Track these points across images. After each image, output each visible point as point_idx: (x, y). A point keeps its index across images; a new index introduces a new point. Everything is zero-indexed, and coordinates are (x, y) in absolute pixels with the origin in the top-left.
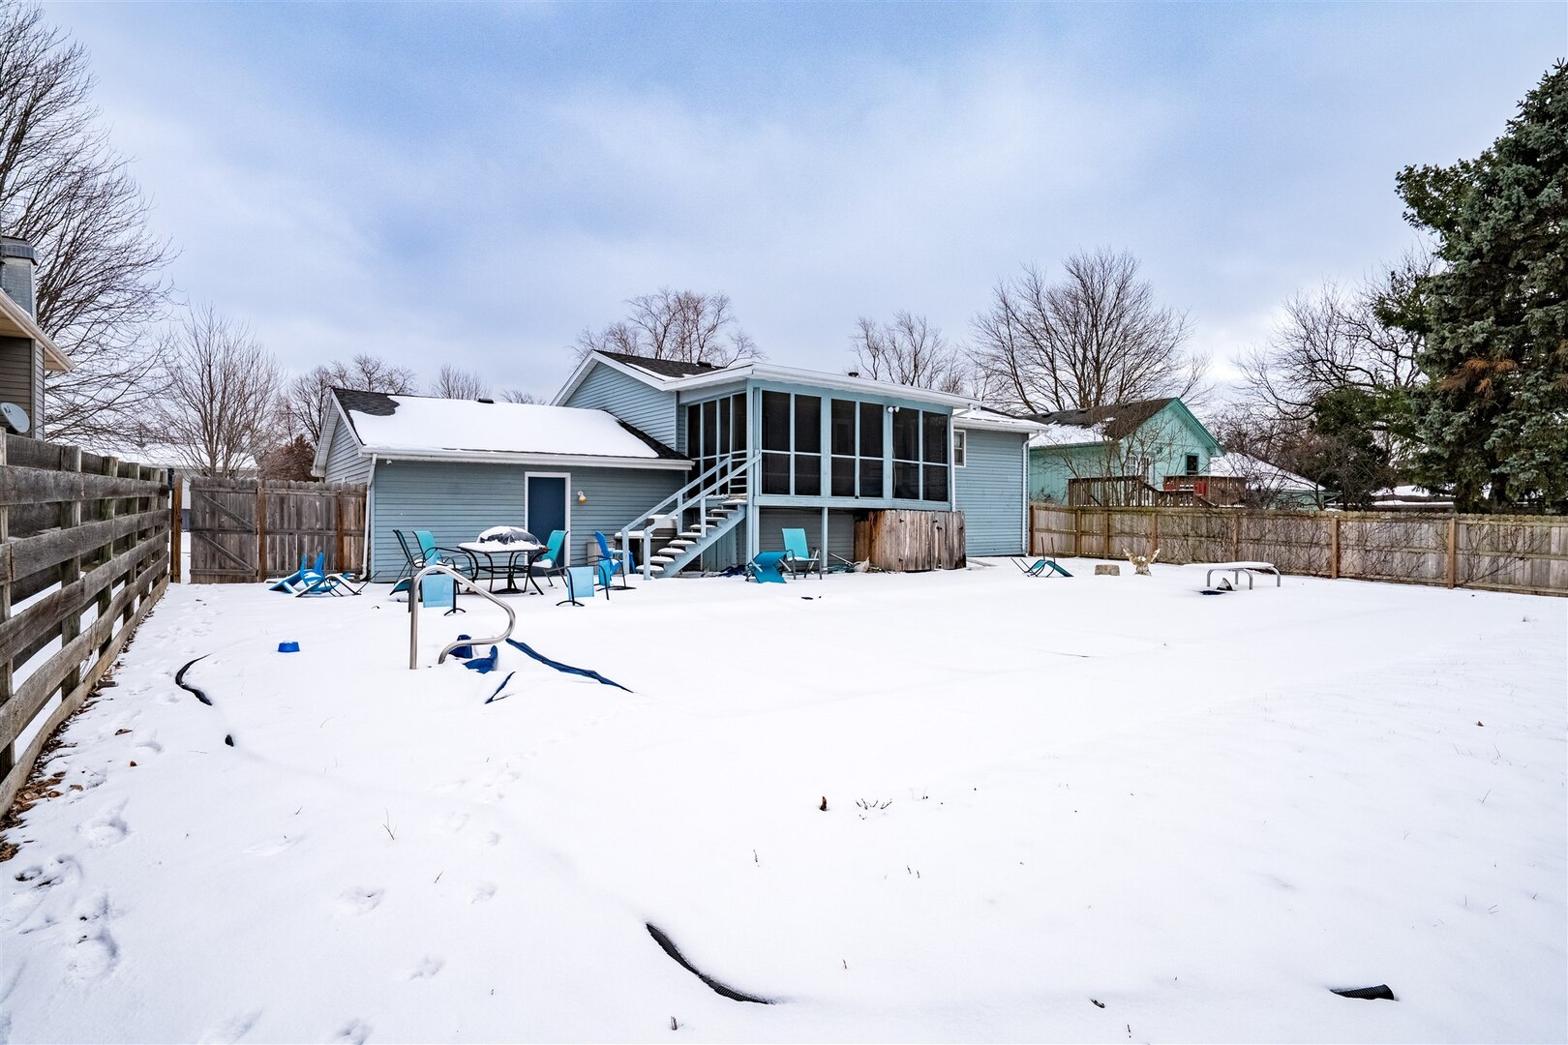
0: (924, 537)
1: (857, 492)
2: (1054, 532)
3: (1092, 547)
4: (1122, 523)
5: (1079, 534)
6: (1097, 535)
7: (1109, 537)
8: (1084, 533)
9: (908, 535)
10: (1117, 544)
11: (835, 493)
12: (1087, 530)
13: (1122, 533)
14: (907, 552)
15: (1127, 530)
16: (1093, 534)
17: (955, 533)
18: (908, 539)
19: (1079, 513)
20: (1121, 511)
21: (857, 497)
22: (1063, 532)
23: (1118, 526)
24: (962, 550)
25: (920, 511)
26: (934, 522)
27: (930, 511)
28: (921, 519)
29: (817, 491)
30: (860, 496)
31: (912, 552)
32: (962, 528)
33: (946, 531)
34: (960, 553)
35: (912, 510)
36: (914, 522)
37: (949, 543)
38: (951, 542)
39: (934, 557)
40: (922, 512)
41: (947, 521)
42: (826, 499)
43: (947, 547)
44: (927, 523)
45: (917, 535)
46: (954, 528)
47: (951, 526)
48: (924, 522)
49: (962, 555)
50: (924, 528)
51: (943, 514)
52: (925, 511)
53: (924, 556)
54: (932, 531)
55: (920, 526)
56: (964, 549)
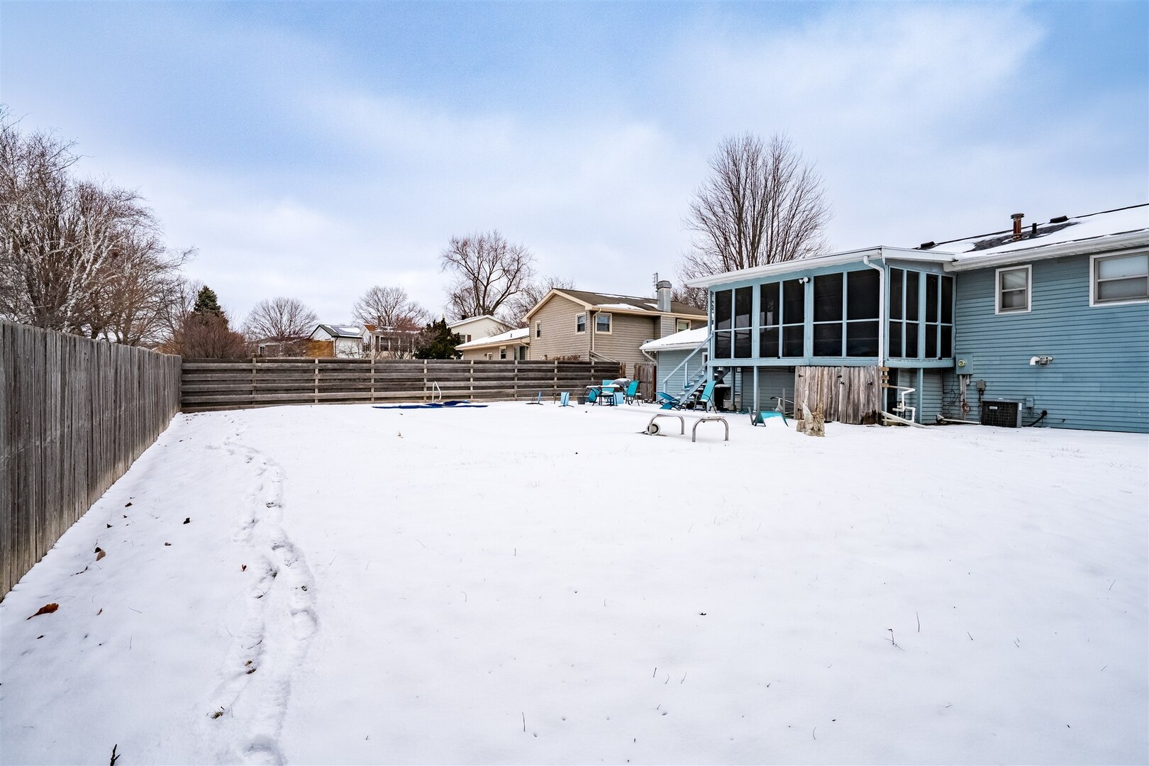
0: (825, 390)
1: (780, 354)
9: (807, 388)
11: (762, 354)
17: (862, 388)
18: (807, 392)
21: (779, 358)
24: (871, 406)
25: (824, 367)
26: (838, 377)
27: (835, 367)
28: (822, 375)
29: (749, 355)
30: (783, 356)
31: (811, 403)
32: (871, 384)
33: (850, 385)
34: (869, 409)
35: (816, 366)
36: (814, 377)
37: (854, 398)
38: (856, 397)
39: (836, 410)
40: (826, 369)
41: (852, 376)
42: (756, 361)
43: (851, 401)
44: (831, 378)
45: (818, 389)
46: (861, 383)
47: (856, 381)
48: (826, 377)
49: (871, 411)
50: (826, 383)
51: (852, 369)
52: (829, 367)
53: (825, 408)
54: (835, 386)
55: (821, 381)
56: (874, 405)
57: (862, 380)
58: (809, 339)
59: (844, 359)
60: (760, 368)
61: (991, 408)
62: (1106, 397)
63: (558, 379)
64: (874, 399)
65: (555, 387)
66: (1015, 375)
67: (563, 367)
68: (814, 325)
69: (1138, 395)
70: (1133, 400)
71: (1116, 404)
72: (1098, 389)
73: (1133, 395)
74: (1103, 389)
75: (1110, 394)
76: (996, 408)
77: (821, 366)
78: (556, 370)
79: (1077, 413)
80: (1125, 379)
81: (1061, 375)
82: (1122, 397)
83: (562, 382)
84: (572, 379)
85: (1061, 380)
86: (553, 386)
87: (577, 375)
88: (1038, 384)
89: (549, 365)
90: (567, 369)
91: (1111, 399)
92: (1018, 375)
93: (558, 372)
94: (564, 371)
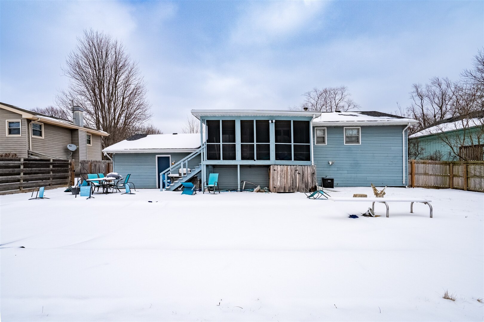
0: (289, 177)
1: (255, 158)
2: (431, 175)
3: (459, 183)
4: (475, 170)
5: (452, 176)
6: (461, 177)
7: (467, 178)
8: (455, 176)
9: (279, 176)
10: (472, 182)
11: (243, 158)
12: (456, 174)
13: (475, 176)
14: (278, 184)
15: (478, 174)
16: (459, 176)
17: (309, 175)
18: (279, 178)
19: (451, 165)
20: (474, 164)
21: (255, 160)
22: (438, 175)
23: (473, 172)
24: (314, 183)
25: (288, 165)
26: (296, 170)
27: (294, 166)
28: (287, 169)
29: (234, 158)
30: (257, 159)
31: (281, 184)
32: (314, 173)
33: (303, 174)
34: (313, 185)
35: (283, 165)
36: (283, 171)
37: (305, 180)
38: (306, 180)
39: (296, 186)
40: (289, 166)
41: (304, 170)
42: (239, 161)
43: (304, 182)
44: (292, 171)
45: (285, 176)
46: (309, 173)
47: (306, 172)
48: (289, 171)
49: (314, 186)
50: (289, 173)
51: (304, 167)
52: (291, 165)
53: (289, 185)
54: (294, 175)
55: (287, 172)
56: (315, 183)
57: (309, 171)
58: (273, 151)
59: (293, 162)
60: (241, 166)
61: (328, 181)
62: (349, 175)
63: (24, 174)
64: (315, 180)
65: (22, 181)
66: (322, 168)
67: (29, 164)
68: (276, 144)
69: (357, 174)
70: (356, 176)
71: (352, 178)
72: (347, 173)
73: (356, 174)
74: (348, 173)
75: (350, 174)
76: (330, 181)
77: (286, 165)
78: (22, 167)
79: (341, 181)
80: (354, 169)
81: (336, 168)
82: (354, 175)
83: (27, 176)
84: (35, 173)
85: (336, 170)
86: (19, 181)
87: (40, 170)
88: (330, 171)
89: (16, 162)
90: (31, 166)
91: (350, 176)
92: (323, 168)
93: (24, 167)
94: (28, 167)
